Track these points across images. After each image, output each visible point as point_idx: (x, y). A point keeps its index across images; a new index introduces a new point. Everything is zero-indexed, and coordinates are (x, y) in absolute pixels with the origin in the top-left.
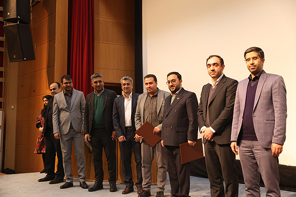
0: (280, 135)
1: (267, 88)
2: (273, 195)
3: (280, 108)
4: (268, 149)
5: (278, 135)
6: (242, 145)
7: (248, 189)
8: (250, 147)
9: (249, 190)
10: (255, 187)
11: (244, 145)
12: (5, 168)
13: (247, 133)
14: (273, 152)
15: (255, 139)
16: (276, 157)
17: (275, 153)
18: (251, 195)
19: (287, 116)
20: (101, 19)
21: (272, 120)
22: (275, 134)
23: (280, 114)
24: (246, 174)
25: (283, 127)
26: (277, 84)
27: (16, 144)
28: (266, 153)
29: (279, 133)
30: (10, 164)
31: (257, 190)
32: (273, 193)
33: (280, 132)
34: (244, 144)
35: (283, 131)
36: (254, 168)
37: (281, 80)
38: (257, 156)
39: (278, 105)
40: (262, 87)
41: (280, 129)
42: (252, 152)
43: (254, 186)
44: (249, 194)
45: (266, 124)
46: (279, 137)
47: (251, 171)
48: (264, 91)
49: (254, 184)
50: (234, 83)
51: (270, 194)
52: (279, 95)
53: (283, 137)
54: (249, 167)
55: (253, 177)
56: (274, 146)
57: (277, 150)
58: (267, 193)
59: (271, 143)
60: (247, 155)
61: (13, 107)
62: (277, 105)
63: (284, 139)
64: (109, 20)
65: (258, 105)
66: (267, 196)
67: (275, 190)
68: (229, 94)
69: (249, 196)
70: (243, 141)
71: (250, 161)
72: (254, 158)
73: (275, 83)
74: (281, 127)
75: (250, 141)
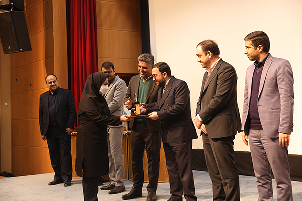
0: (285, 123)
4: (275, 139)
5: (283, 124)
8: (258, 136)
12: (2, 172)
17: (281, 143)
18: (261, 186)
21: (278, 109)
22: (281, 123)
23: (285, 101)
25: (289, 115)
26: (281, 70)
27: (12, 145)
28: (272, 144)
29: (284, 122)
33: (285, 120)
34: (253, 133)
35: (289, 119)
36: (263, 158)
37: (287, 65)
38: (265, 146)
39: (283, 92)
41: (286, 117)
42: (259, 141)
44: (259, 186)
45: (272, 112)
46: (285, 125)
47: (260, 161)
48: (269, 78)
54: (258, 157)
55: (263, 167)
56: (281, 136)
57: (283, 140)
59: (277, 132)
61: (6, 104)
64: (112, 3)
65: (263, 94)
66: (278, 187)
67: (286, 181)
68: (219, 82)
69: (260, 188)
70: (251, 130)
71: (258, 151)
72: (263, 148)
73: (280, 68)
74: (286, 116)
75: (258, 130)
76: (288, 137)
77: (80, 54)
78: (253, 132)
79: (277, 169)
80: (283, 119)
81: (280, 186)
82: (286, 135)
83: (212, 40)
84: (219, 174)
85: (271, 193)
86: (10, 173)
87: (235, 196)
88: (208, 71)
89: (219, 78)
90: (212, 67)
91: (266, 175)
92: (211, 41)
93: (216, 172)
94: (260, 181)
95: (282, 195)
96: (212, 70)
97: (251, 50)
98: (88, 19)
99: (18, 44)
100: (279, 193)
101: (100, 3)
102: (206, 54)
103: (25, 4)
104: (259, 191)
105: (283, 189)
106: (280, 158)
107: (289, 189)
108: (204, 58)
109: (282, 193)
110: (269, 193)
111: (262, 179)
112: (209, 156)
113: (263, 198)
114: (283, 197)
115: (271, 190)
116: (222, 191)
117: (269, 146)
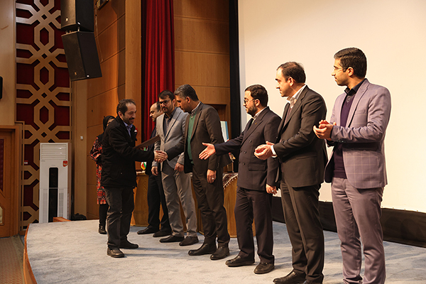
2: (373, 252)
6: (333, 184)
7: (343, 244)
8: (342, 186)
9: (344, 246)
10: (352, 242)
11: (336, 184)
12: (75, 213)
18: (347, 252)
20: (184, 19)
24: (340, 224)
27: (88, 184)
30: (81, 209)
31: (355, 246)
32: (372, 250)
34: (336, 182)
40: (359, 102)
42: (344, 193)
43: (351, 240)
44: (344, 251)
47: (345, 219)
48: (360, 109)
49: (350, 238)
51: (368, 252)
55: (348, 227)
60: (339, 198)
61: (82, 137)
64: (198, 20)
68: (303, 116)
69: (345, 253)
70: (335, 178)
72: (348, 203)
75: (342, 179)
77: (153, 81)
79: (365, 231)
83: (297, 62)
84: (299, 232)
85: (358, 261)
87: (318, 262)
88: (290, 102)
89: (304, 110)
90: (294, 96)
91: (353, 238)
92: (296, 64)
93: (296, 229)
96: (295, 100)
97: (339, 72)
99: (85, 70)
101: (182, 21)
102: (287, 80)
103: (96, 24)
106: (368, 216)
108: (284, 85)
110: (356, 262)
112: (288, 209)
116: (303, 255)
117: (356, 200)
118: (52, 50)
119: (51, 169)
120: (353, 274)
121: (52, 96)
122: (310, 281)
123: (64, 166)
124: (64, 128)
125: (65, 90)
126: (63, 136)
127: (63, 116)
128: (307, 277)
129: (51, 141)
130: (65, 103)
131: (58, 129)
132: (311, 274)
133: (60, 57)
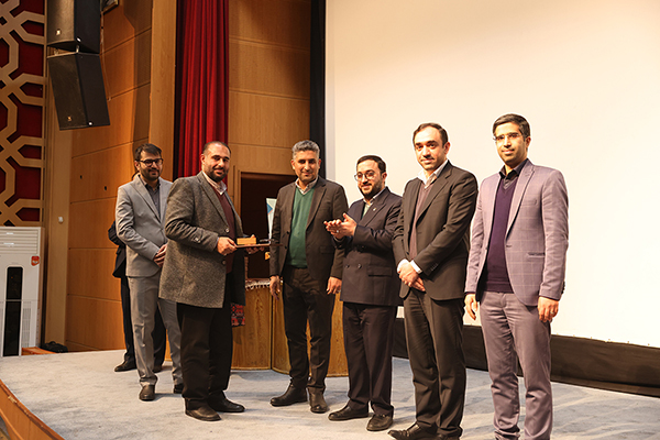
0: (554, 281)
1: (532, 195)
3: (556, 230)
4: (532, 308)
5: (550, 281)
6: (486, 300)
8: (500, 304)
10: (509, 380)
11: (490, 301)
13: (495, 278)
14: (540, 313)
15: (508, 289)
16: (546, 323)
17: (543, 316)
18: (501, 394)
19: (567, 246)
20: (241, 42)
21: (540, 254)
22: (544, 280)
23: (555, 242)
24: (493, 355)
25: (560, 266)
26: (551, 186)
27: (68, 294)
28: (527, 315)
29: (552, 278)
31: (512, 385)
32: (539, 391)
33: (554, 275)
34: (490, 298)
35: (559, 274)
36: (506, 344)
37: (560, 179)
38: (512, 321)
39: (552, 226)
40: (525, 190)
41: (555, 271)
42: (502, 313)
44: (496, 394)
45: (529, 260)
46: (552, 285)
47: (500, 348)
48: (528, 199)
49: (506, 375)
50: (466, 178)
52: (554, 206)
53: (560, 286)
54: (497, 342)
55: (504, 360)
56: (543, 303)
57: (547, 310)
58: (529, 390)
59: (536, 295)
60: (494, 320)
61: (61, 219)
62: (549, 225)
63: (561, 289)
64: (258, 45)
65: (515, 226)
66: (528, 396)
67: (543, 386)
68: (454, 200)
69: (497, 397)
70: (488, 293)
71: (498, 331)
72: (507, 326)
73: (548, 183)
74: (555, 267)
75: (501, 294)
76: (556, 306)
77: (195, 136)
78: (490, 296)
80: (550, 274)
81: (532, 393)
82: (553, 302)
85: (515, 406)
86: (63, 344)
87: (456, 409)
91: (509, 375)
94: (498, 385)
95: (534, 411)
96: (435, 178)
98: (214, 74)
99: (86, 113)
100: (531, 407)
101: (237, 45)
103: (102, 41)
104: (496, 403)
105: (536, 400)
107: (548, 400)
109: (534, 407)
111: (501, 382)
113: (502, 415)
114: (535, 414)
115: (516, 402)
118: (13, 75)
119: (10, 269)
120: (509, 424)
121: (13, 149)
122: (444, 436)
123: (33, 264)
124: (31, 203)
125: (33, 141)
126: (29, 216)
127: (29, 183)
128: (439, 431)
129: (8, 224)
130: (33, 163)
131: (21, 203)
132: (445, 425)
133: (27, 88)
